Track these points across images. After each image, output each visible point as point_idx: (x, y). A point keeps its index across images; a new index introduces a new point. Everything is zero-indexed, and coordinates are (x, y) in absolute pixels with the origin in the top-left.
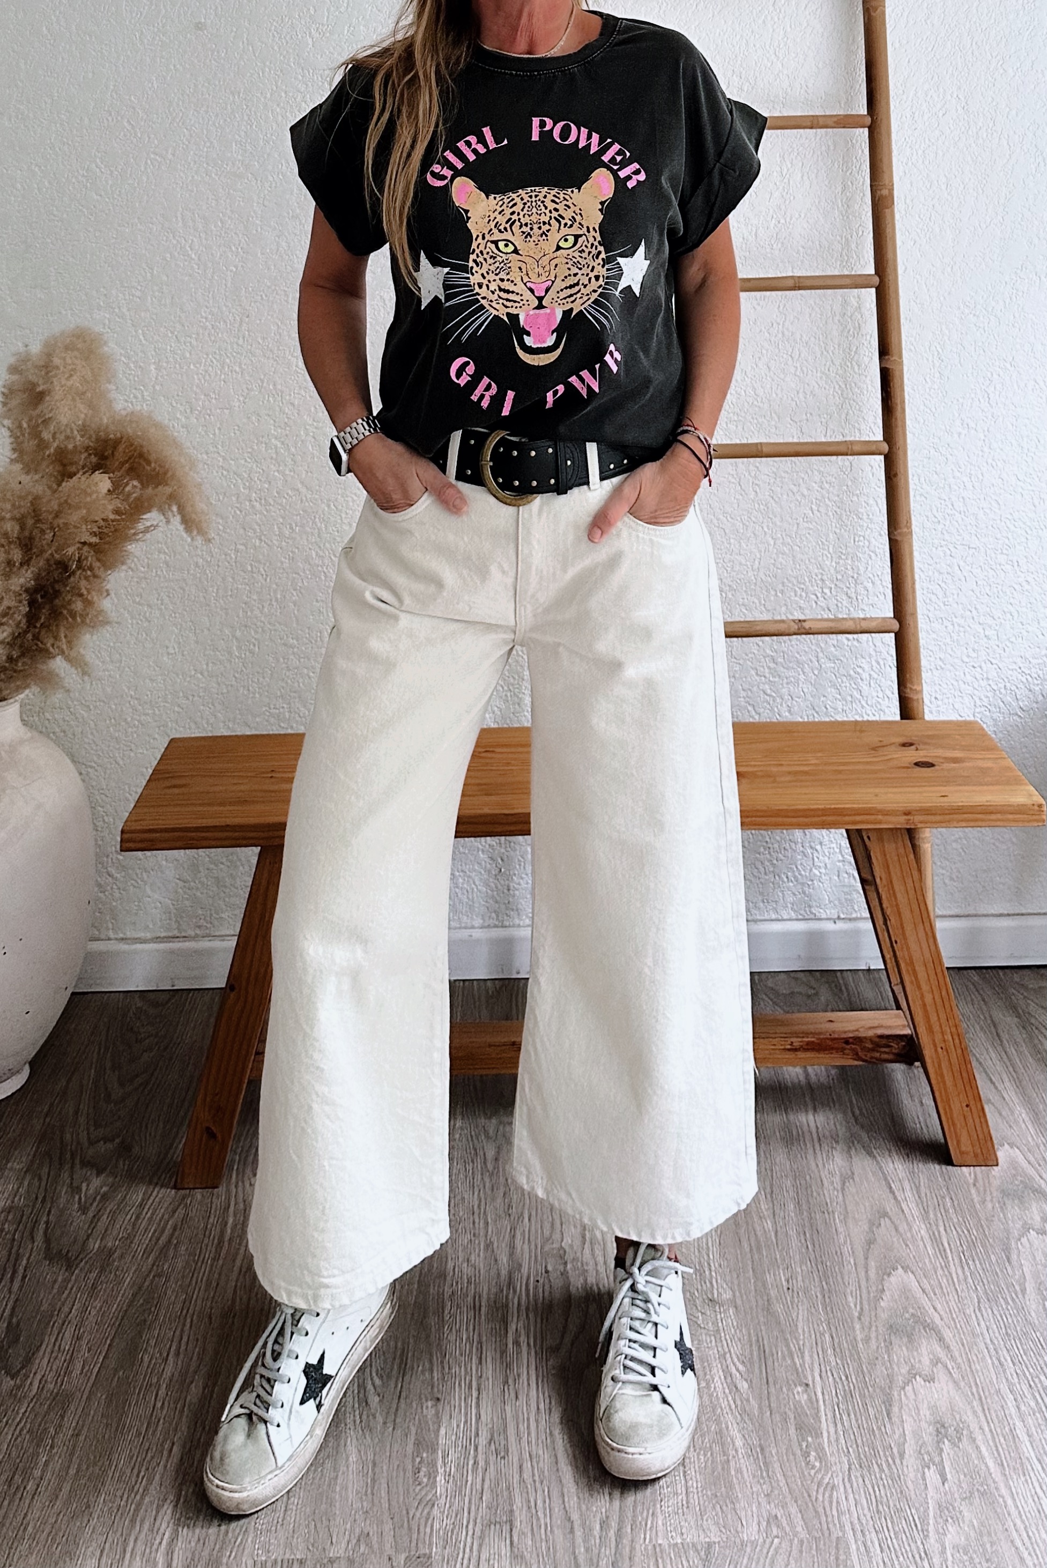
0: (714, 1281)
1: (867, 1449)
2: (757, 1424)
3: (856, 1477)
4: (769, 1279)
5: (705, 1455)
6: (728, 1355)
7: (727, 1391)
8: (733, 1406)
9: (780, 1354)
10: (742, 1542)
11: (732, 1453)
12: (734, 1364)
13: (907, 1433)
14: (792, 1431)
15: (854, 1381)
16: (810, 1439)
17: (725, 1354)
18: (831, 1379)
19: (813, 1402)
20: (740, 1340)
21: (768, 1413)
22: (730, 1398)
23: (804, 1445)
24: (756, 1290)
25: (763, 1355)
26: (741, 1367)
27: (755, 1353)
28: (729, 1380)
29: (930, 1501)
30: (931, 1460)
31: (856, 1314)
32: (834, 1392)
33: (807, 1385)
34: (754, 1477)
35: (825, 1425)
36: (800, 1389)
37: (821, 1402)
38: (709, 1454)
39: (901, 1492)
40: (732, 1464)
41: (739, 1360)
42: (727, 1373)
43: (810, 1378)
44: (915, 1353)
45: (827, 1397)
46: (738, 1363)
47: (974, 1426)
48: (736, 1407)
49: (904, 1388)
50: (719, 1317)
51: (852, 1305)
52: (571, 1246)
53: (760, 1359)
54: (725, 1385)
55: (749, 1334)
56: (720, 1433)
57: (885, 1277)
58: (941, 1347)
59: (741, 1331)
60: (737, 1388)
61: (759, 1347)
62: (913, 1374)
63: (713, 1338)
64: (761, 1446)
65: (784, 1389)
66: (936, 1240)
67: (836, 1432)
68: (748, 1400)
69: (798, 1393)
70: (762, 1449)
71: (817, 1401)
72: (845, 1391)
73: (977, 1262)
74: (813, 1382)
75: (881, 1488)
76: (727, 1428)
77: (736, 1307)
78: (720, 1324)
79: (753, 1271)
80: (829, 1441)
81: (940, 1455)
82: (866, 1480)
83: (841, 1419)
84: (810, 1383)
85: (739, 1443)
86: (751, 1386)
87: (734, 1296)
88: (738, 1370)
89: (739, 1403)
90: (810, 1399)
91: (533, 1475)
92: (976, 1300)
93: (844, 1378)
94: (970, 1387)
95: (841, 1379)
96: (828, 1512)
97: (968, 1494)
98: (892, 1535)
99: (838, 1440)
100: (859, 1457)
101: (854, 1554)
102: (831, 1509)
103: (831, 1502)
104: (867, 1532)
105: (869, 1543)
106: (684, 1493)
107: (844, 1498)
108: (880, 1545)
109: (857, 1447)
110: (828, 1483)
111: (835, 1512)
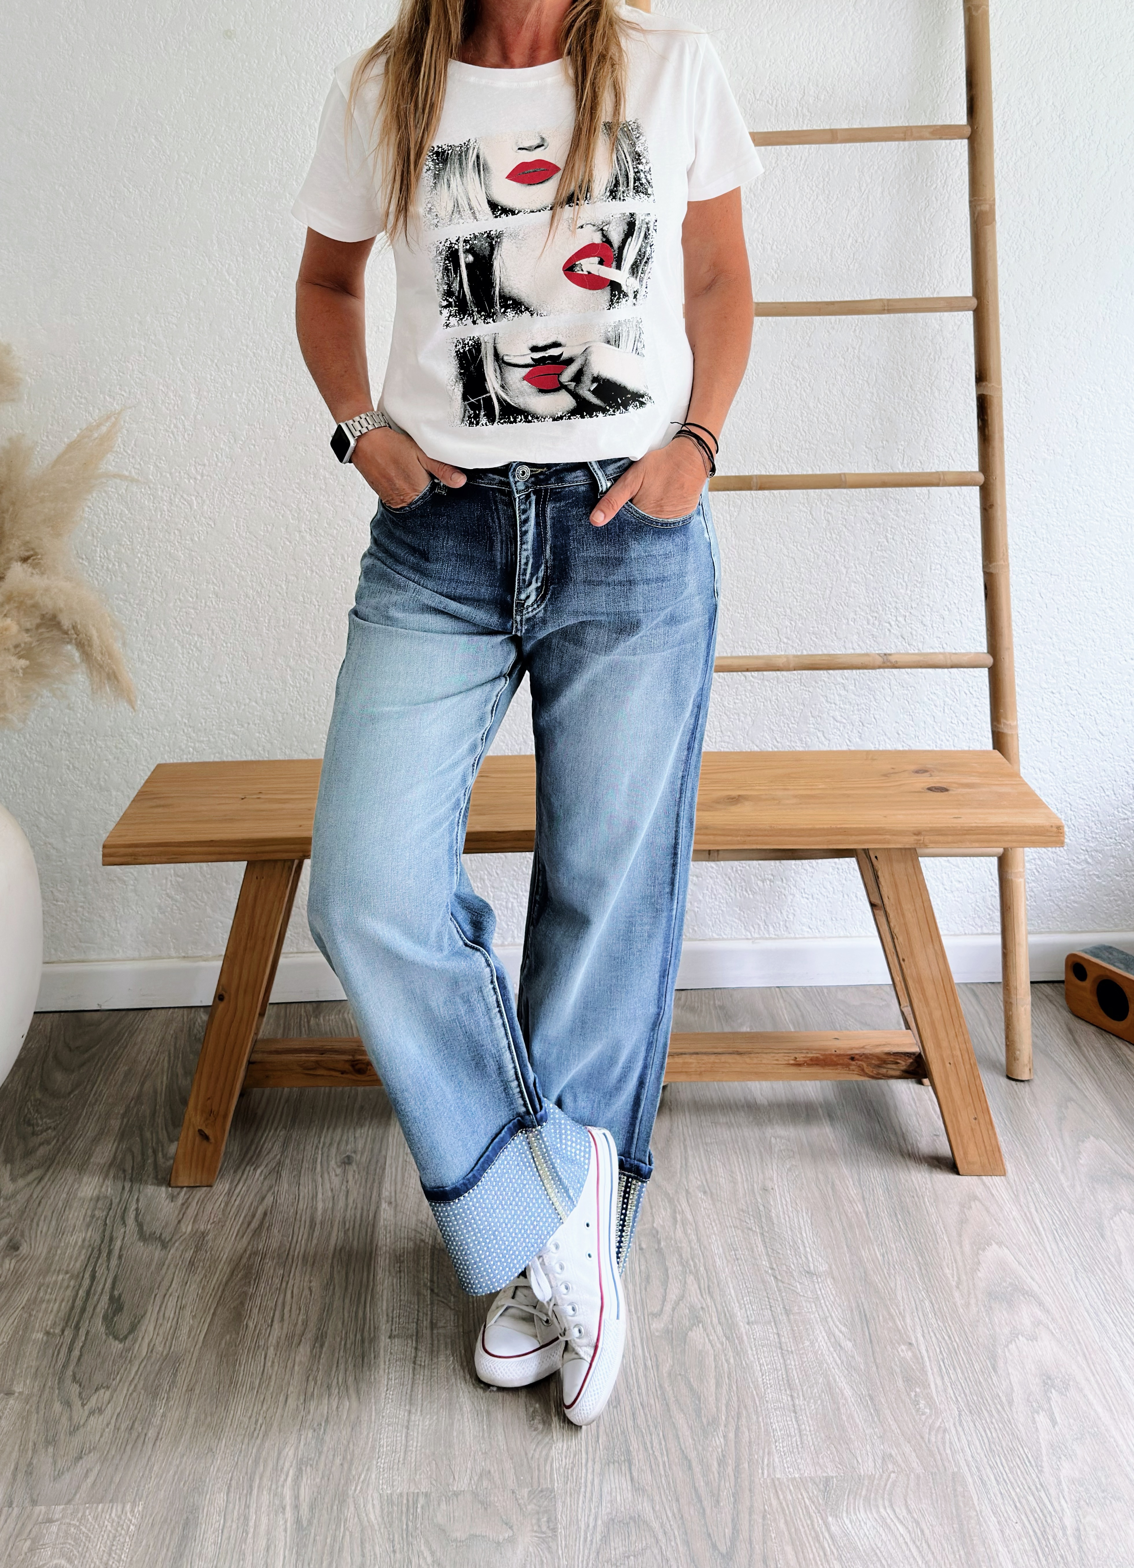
0: (809, 1255)
1: (976, 1397)
2: (864, 1378)
3: (968, 1423)
4: (864, 1254)
5: (815, 1403)
6: (829, 1319)
7: (832, 1349)
8: (839, 1362)
9: (881, 1318)
10: (859, 1476)
11: (842, 1401)
12: (837, 1327)
13: (1014, 1384)
14: (901, 1383)
15: (958, 1340)
16: (918, 1389)
17: (826, 1318)
18: (937, 1339)
19: (919, 1358)
20: (840, 1306)
21: (874, 1369)
22: (835, 1355)
23: (914, 1394)
24: (852, 1264)
25: (865, 1320)
26: (843, 1329)
27: (857, 1318)
28: (833, 1340)
29: (1042, 1441)
30: (1039, 1406)
31: (954, 1283)
32: (938, 1350)
33: (912, 1345)
34: (865, 1421)
35: (934, 1378)
36: (904, 1348)
37: (926, 1358)
38: (819, 1402)
39: (1014, 1434)
40: (843, 1410)
41: (840, 1322)
42: (830, 1334)
43: (913, 1338)
44: (1016, 1317)
45: (934, 1353)
46: (840, 1326)
47: (1079, 1378)
48: (842, 1362)
49: (1007, 1346)
50: (817, 1286)
51: (949, 1276)
52: (663, 1227)
53: (862, 1323)
54: (829, 1344)
55: (849, 1301)
56: (829, 1383)
57: (980, 1252)
58: (1041, 1310)
59: (840, 1298)
60: (840, 1346)
61: (860, 1312)
62: (1015, 1334)
63: (813, 1305)
64: (869, 1395)
65: (889, 1347)
66: (1028, 1220)
67: (945, 1385)
68: (853, 1357)
69: (903, 1351)
70: (871, 1398)
71: (923, 1358)
72: (952, 1348)
73: (1071, 1238)
74: (917, 1341)
75: (995, 1432)
76: (835, 1381)
77: (833, 1278)
78: (819, 1293)
79: (848, 1247)
80: (938, 1391)
81: (1051, 1403)
82: (979, 1425)
83: (951, 1373)
84: (914, 1343)
85: (848, 1392)
86: (855, 1345)
87: (830, 1268)
88: (841, 1332)
89: (845, 1359)
90: (916, 1357)
91: (647, 1421)
92: (1072, 1271)
93: (947, 1337)
94: (1073, 1345)
95: (944, 1337)
96: (942, 1452)
97: (1079, 1436)
98: (1008, 1471)
99: (945, 1390)
100: (969, 1406)
101: (971, 1487)
102: (945, 1449)
103: (944, 1443)
104: (982, 1468)
105: (985, 1478)
106: (798, 1435)
107: (956, 1440)
108: (996, 1479)
109: (966, 1396)
110: (940, 1427)
111: (948, 1451)
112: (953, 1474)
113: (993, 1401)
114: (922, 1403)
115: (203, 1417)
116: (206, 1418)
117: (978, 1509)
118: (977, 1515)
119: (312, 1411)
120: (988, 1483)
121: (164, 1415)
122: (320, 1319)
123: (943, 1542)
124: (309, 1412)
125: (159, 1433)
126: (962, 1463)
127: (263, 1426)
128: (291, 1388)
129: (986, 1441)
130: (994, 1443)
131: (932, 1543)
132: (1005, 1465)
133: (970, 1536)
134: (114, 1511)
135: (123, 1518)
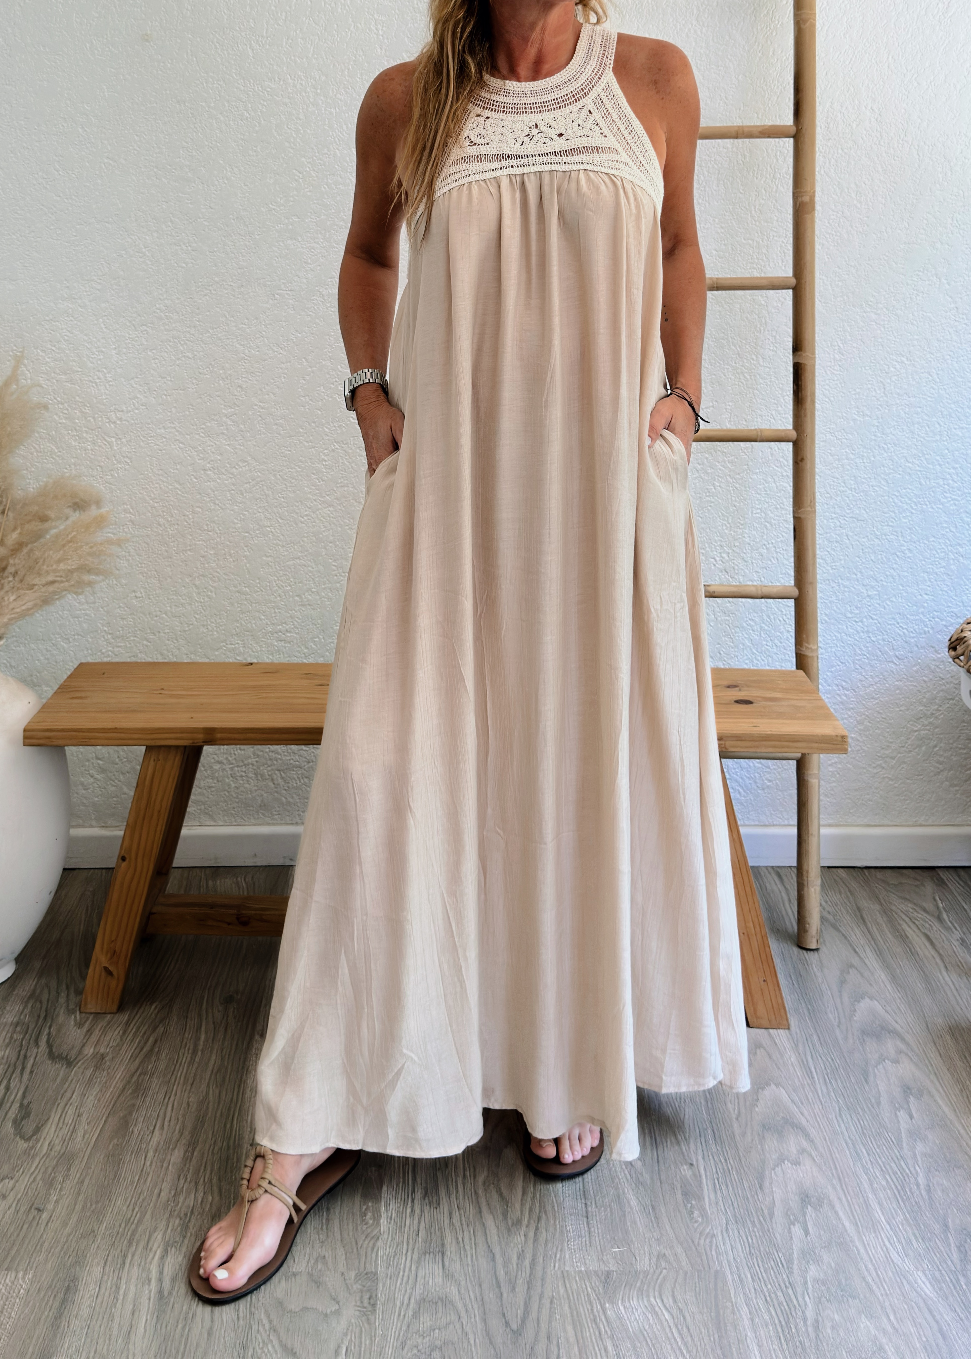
1: (742, 1211)
2: (648, 1191)
3: (733, 1230)
5: (605, 1210)
8: (629, 1179)
9: (667, 1143)
10: (635, 1271)
11: (627, 1209)
13: (776, 1200)
14: (679, 1196)
15: (732, 1162)
16: (693, 1202)
18: (712, 1161)
19: (697, 1177)
21: (658, 1184)
22: (626, 1173)
23: (689, 1205)
25: (655, 1144)
29: (794, 1248)
30: (796, 1219)
31: (734, 1116)
32: (714, 1170)
33: (692, 1165)
34: (645, 1226)
35: (708, 1193)
36: (685, 1167)
37: (704, 1177)
38: (609, 1211)
39: (770, 1241)
40: (627, 1217)
43: (694, 1160)
44: (784, 1145)
45: (708, 1173)
47: (833, 1196)
48: (632, 1178)
49: (774, 1169)
51: (731, 1110)
53: (652, 1147)
56: (618, 1196)
57: (760, 1090)
58: (806, 1140)
61: (652, 1137)
62: (781, 1160)
64: (651, 1205)
65: (673, 1167)
66: (804, 1065)
67: (716, 1198)
68: (642, 1175)
69: (684, 1170)
70: (652, 1207)
71: (700, 1176)
72: (724, 1169)
73: (839, 1081)
74: (697, 1163)
75: (754, 1238)
76: (624, 1193)
80: (710, 1204)
81: (804, 1216)
82: (741, 1231)
83: (721, 1190)
84: (694, 1163)
85: (633, 1202)
86: (643, 1165)
89: (634, 1176)
90: (695, 1175)
92: (837, 1109)
93: (723, 1161)
94: (831, 1170)
95: (721, 1161)
96: (708, 1253)
97: (827, 1244)
98: (762, 1271)
99: (717, 1203)
100: (735, 1216)
101: (730, 1282)
102: (711, 1251)
103: (711, 1246)
104: (741, 1268)
105: (743, 1275)
106: (587, 1236)
107: (722, 1244)
108: (752, 1277)
109: (734, 1208)
110: (708, 1233)
111: (714, 1253)
112: (717, 1272)
113: (756, 1213)
114: (696, 1213)
115: (89, 1205)
116: (91, 1205)
117: (734, 1300)
118: (733, 1306)
119: (180, 1204)
120: (745, 1280)
121: (57, 1202)
122: (195, 1128)
123: (701, 1327)
124: (177, 1205)
125: (51, 1217)
126: (725, 1263)
127: (138, 1215)
128: (165, 1184)
129: (747, 1245)
130: (754, 1248)
131: (692, 1328)
132: (761, 1265)
133: (725, 1323)
134: (9, 1277)
135: (15, 1283)
